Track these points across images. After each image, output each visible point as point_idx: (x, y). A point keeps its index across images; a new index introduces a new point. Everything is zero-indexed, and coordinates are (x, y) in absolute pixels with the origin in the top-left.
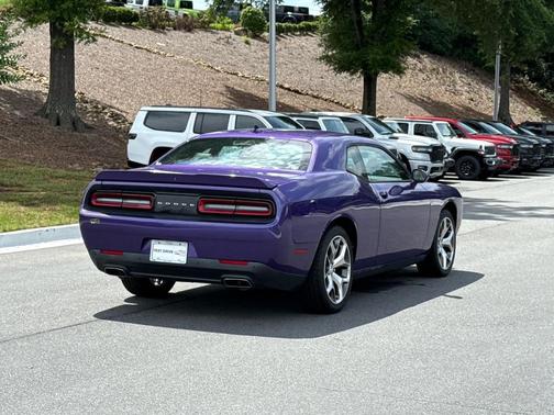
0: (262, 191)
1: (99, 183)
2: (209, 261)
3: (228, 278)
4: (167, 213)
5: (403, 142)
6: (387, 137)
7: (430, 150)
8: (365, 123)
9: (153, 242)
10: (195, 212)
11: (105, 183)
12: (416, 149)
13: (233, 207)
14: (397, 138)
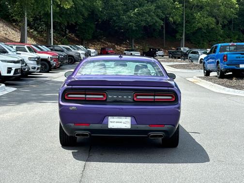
0: (170, 88)
1: (71, 87)
2: (144, 126)
3: (152, 134)
4: (116, 102)
5: (23, 55)
6: (15, 53)
7: (36, 59)
8: (3, 46)
9: (109, 117)
10: (132, 101)
11: (73, 87)
12: (30, 59)
13: (152, 97)
14: (20, 54)
